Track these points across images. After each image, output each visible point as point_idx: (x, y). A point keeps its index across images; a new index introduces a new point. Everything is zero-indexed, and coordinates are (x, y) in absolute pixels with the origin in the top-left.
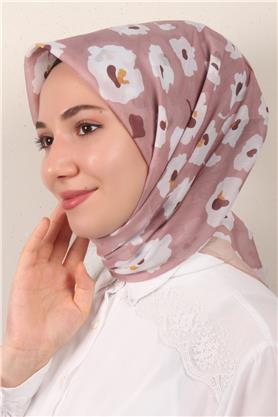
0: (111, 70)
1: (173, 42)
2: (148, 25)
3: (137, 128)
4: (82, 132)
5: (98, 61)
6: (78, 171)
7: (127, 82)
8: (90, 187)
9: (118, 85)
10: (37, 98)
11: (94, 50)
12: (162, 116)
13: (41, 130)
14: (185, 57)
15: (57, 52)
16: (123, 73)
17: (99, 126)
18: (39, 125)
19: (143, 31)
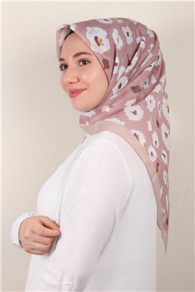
0: (96, 38)
1: (123, 28)
2: (112, 19)
3: (106, 64)
4: (81, 64)
5: (90, 34)
6: (79, 80)
7: (103, 44)
8: (83, 88)
9: (99, 45)
10: (61, 48)
11: (89, 29)
12: (117, 61)
13: (62, 62)
14: (128, 35)
15: (73, 28)
16: (101, 40)
17: (89, 62)
18: (61, 60)
19: (110, 22)
